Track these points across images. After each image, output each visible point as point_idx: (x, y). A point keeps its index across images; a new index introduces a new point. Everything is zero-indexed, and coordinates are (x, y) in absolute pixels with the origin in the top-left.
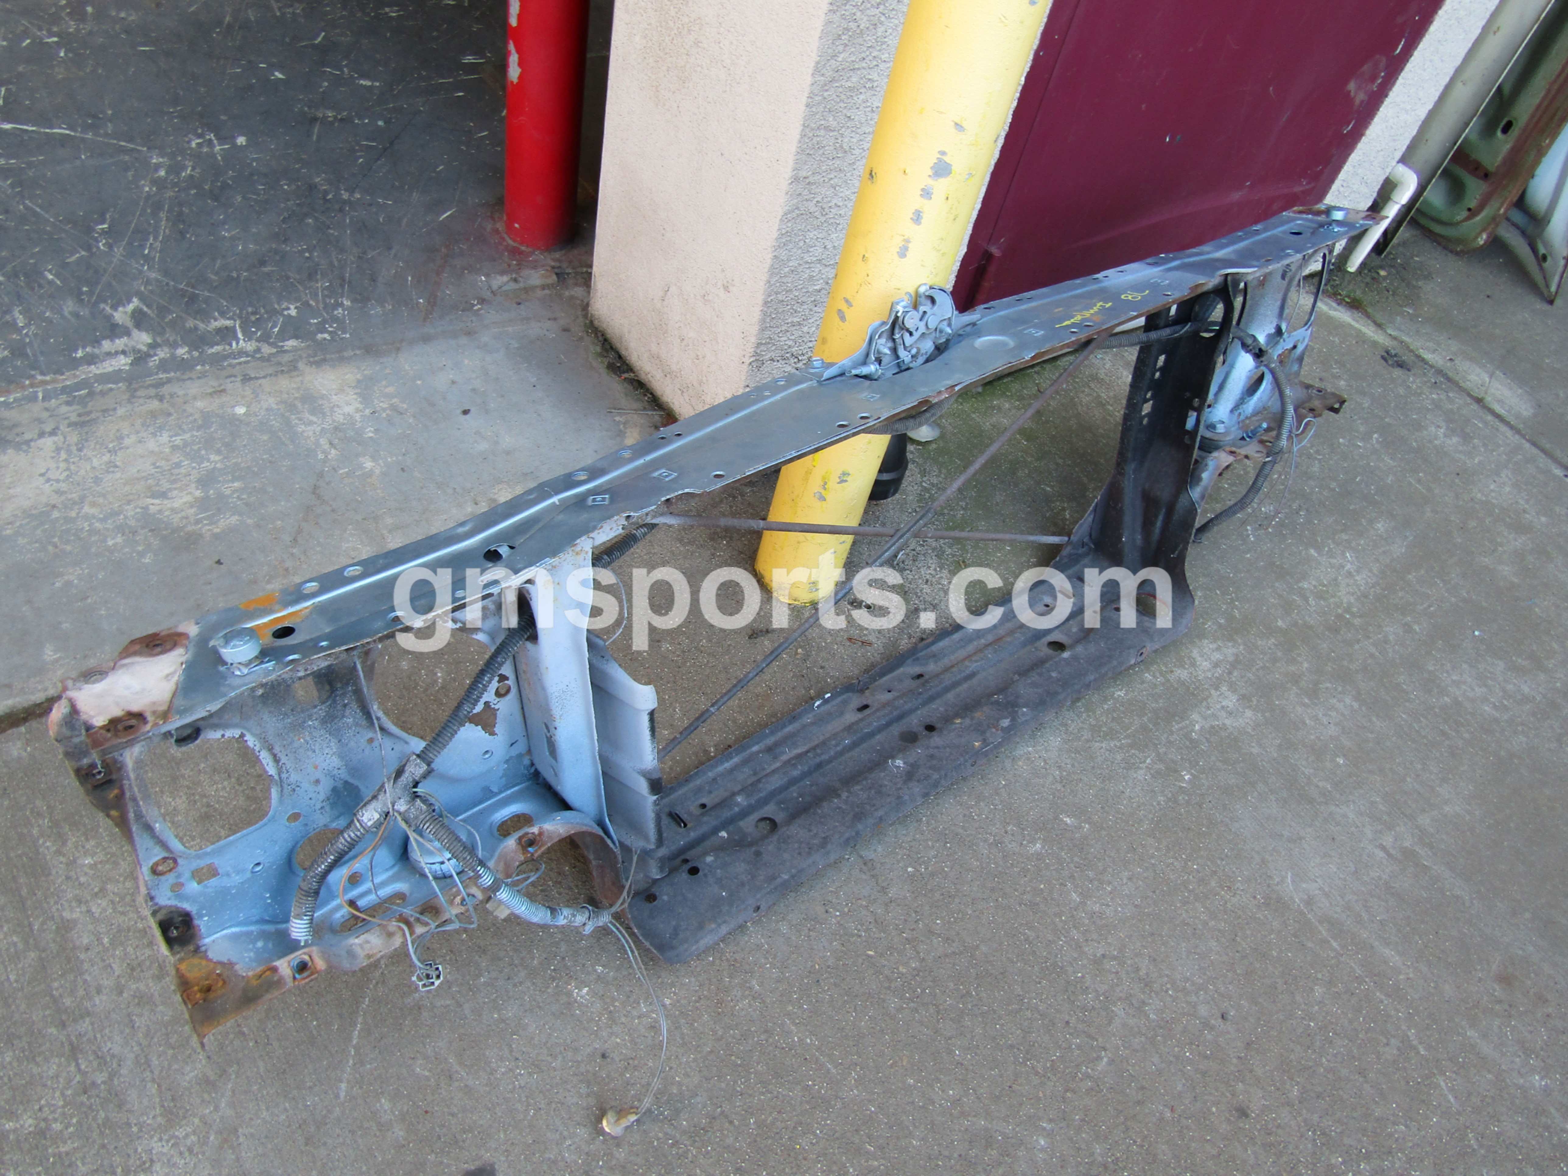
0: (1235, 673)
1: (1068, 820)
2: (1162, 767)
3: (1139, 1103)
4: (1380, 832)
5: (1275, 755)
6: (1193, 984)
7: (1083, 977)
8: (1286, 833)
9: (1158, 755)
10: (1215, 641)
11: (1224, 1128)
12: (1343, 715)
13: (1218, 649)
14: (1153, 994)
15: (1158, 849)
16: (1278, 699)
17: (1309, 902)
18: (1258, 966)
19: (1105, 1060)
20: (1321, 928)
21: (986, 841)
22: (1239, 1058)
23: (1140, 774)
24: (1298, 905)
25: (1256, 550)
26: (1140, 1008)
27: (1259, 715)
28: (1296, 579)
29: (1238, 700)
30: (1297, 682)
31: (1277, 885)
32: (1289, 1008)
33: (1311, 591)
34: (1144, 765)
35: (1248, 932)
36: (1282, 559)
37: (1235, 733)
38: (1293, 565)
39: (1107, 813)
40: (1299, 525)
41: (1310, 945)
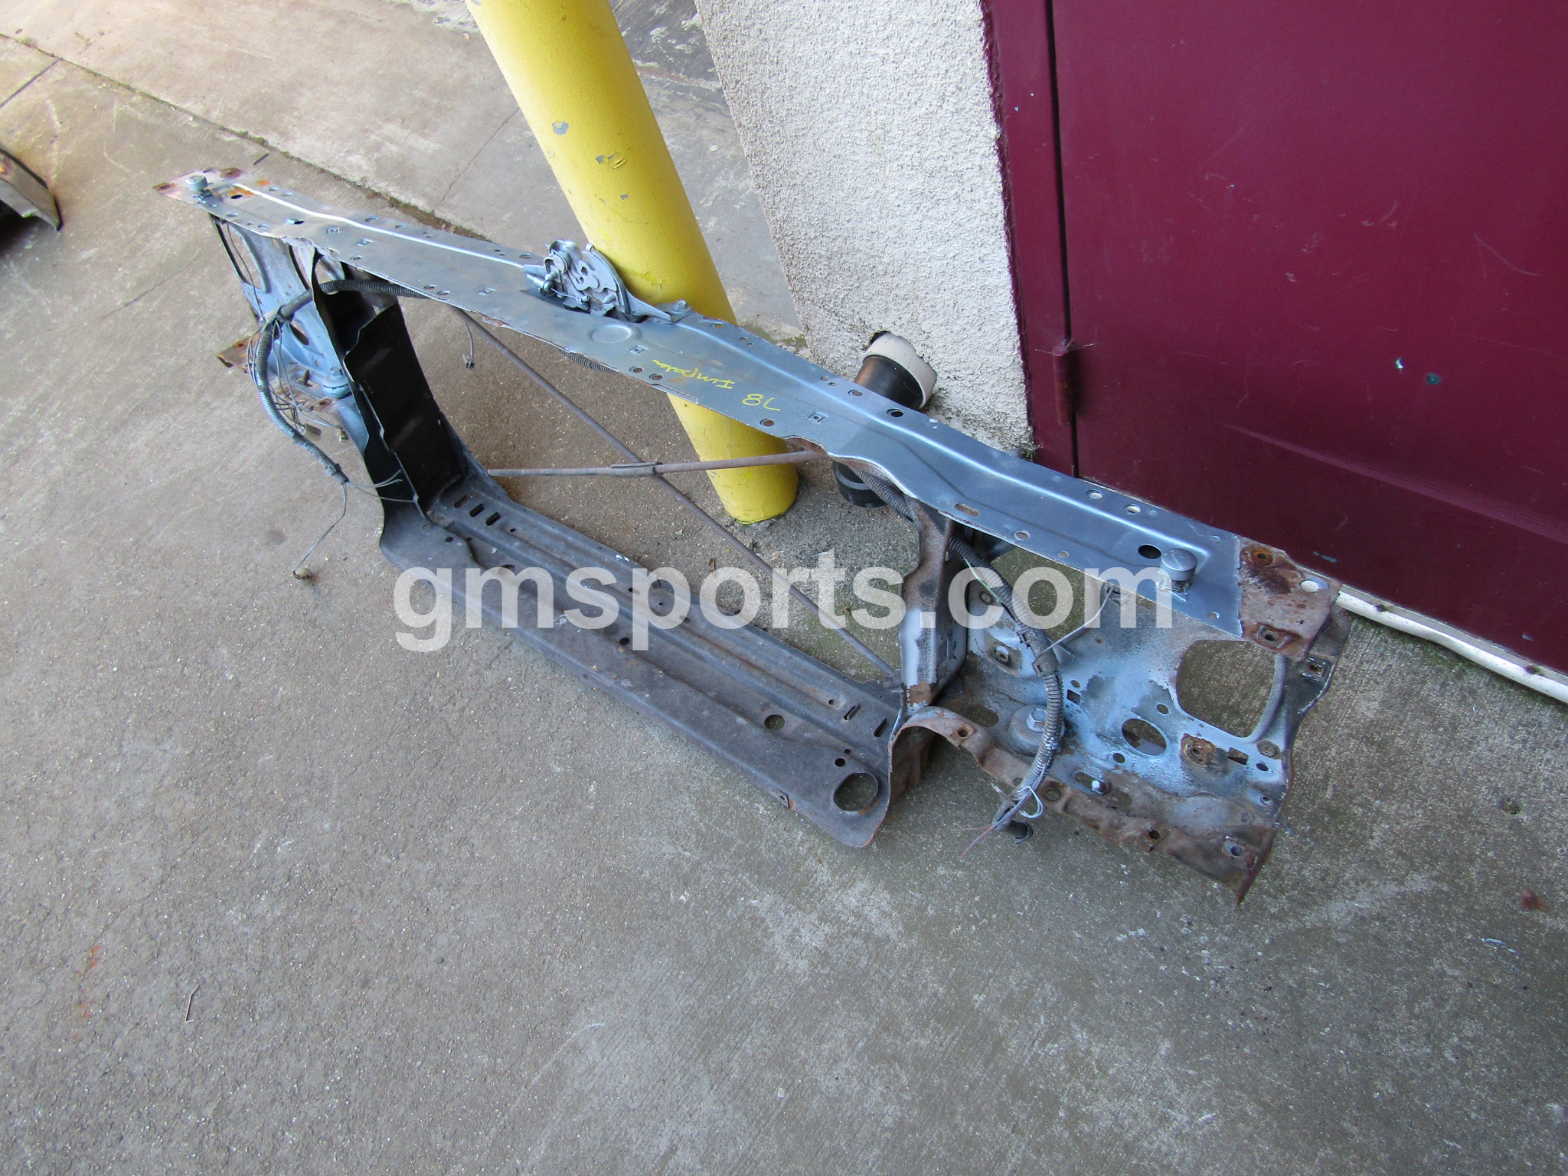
0: (856, 941)
1: (592, 789)
2: (686, 868)
3: (361, 893)
4: (693, 1148)
5: (754, 1003)
6: (464, 928)
7: (450, 830)
8: (651, 1019)
9: (699, 863)
10: (895, 908)
11: (352, 968)
12: (860, 1101)
13: (884, 914)
14: (448, 892)
15: (588, 878)
16: (844, 1003)
17: (575, 1048)
18: (495, 992)
19: (389, 861)
20: (550, 1063)
21: (551, 725)
22: (408, 977)
23: (668, 849)
24: (570, 1036)
25: (1099, 946)
26: (434, 883)
27: (806, 978)
28: (1083, 1018)
29: (816, 948)
30: (886, 1029)
31: (586, 1010)
32: (461, 1027)
33: (1074, 1046)
34: (680, 850)
35: (526, 980)
36: (1109, 991)
37: (765, 950)
38: (1110, 1011)
39: (612, 823)
40: (1214, 1017)
41: (529, 1050)
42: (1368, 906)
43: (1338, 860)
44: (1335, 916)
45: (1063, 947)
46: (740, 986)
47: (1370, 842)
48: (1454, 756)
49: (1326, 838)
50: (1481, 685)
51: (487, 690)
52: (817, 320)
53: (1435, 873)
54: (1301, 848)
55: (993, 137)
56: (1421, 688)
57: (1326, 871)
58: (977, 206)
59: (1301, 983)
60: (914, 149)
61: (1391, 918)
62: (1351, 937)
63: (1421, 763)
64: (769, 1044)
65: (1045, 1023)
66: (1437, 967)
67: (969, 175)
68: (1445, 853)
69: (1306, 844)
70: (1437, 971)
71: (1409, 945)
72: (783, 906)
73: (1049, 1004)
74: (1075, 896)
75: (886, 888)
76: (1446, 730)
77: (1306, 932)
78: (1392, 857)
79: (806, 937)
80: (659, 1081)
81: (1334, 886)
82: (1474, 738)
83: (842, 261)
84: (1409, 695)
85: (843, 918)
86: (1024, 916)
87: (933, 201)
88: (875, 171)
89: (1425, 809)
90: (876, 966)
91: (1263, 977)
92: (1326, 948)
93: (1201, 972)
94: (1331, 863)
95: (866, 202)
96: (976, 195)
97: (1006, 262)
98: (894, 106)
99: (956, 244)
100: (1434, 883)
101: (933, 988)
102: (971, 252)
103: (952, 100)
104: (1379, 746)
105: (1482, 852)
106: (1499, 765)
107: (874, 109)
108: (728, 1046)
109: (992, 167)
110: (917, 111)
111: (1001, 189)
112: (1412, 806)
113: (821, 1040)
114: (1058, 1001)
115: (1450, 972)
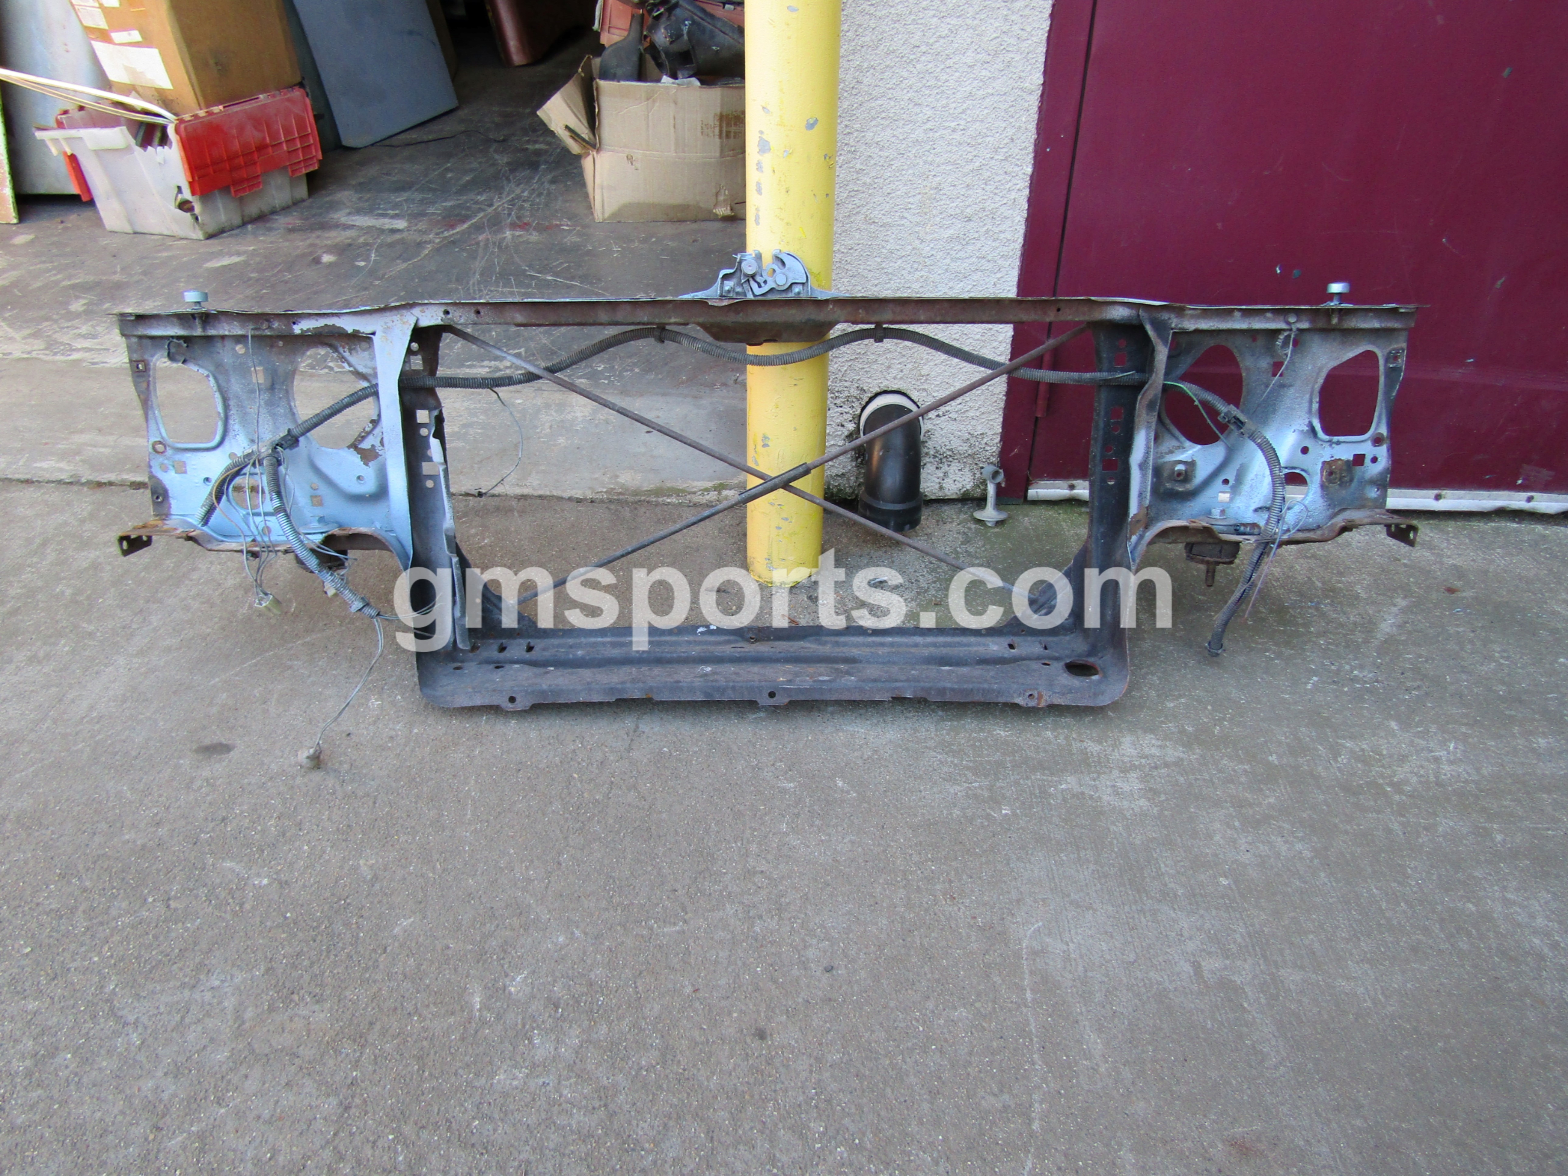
0: (1163, 771)
1: (840, 783)
2: (985, 793)
4: (1209, 953)
5: (1138, 842)
6: (826, 933)
9: (992, 786)
10: (1165, 739)
11: (730, 1032)
12: (1277, 854)
14: (776, 918)
17: (1037, 953)
18: (914, 960)
19: (678, 928)
20: (1027, 976)
21: (749, 762)
23: (955, 789)
24: (1021, 948)
25: (1304, 696)
26: (752, 918)
27: (1155, 809)
28: (1339, 735)
29: (1141, 789)
30: (1242, 807)
31: (1014, 923)
32: (910, 1004)
33: (1352, 751)
34: (966, 785)
35: (934, 934)
36: (1336, 714)
37: (1106, 809)
38: (1347, 723)
39: (886, 796)
40: (1398, 699)
41: (997, 980)
42: (1395, 620)
43: (1358, 608)
44: (1388, 630)
45: (1287, 706)
46: (1116, 838)
47: (1361, 595)
49: (1341, 601)
51: (648, 765)
53: (1402, 596)
54: (1337, 610)
55: (1029, 174)
57: (1359, 614)
59: (1412, 664)
60: (959, 200)
61: (1410, 620)
62: (1406, 635)
64: (1179, 859)
65: (1324, 748)
66: (1452, 630)
67: (1002, 210)
69: (1336, 607)
70: (1454, 632)
71: (1430, 627)
72: (1087, 778)
73: (1314, 738)
74: (1261, 679)
75: (1145, 733)
77: (1385, 642)
78: (1377, 597)
79: (1125, 786)
80: (1131, 930)
81: (1371, 619)
85: (1137, 763)
86: (1247, 702)
87: (964, 243)
88: (917, 229)
89: (1365, 574)
90: (1191, 777)
91: (1394, 670)
92: (1402, 645)
93: (1365, 682)
94: (1356, 610)
96: (1002, 228)
98: (951, 167)
99: (976, 276)
100: (1407, 600)
101: (1240, 769)
102: (988, 280)
103: (1004, 150)
105: (1408, 580)
106: (1370, 547)
107: (933, 173)
108: (1153, 878)
109: (1022, 199)
110: (972, 166)
111: (1026, 215)
112: (1358, 575)
113: (1210, 836)
114: (1317, 734)
115: (1459, 630)
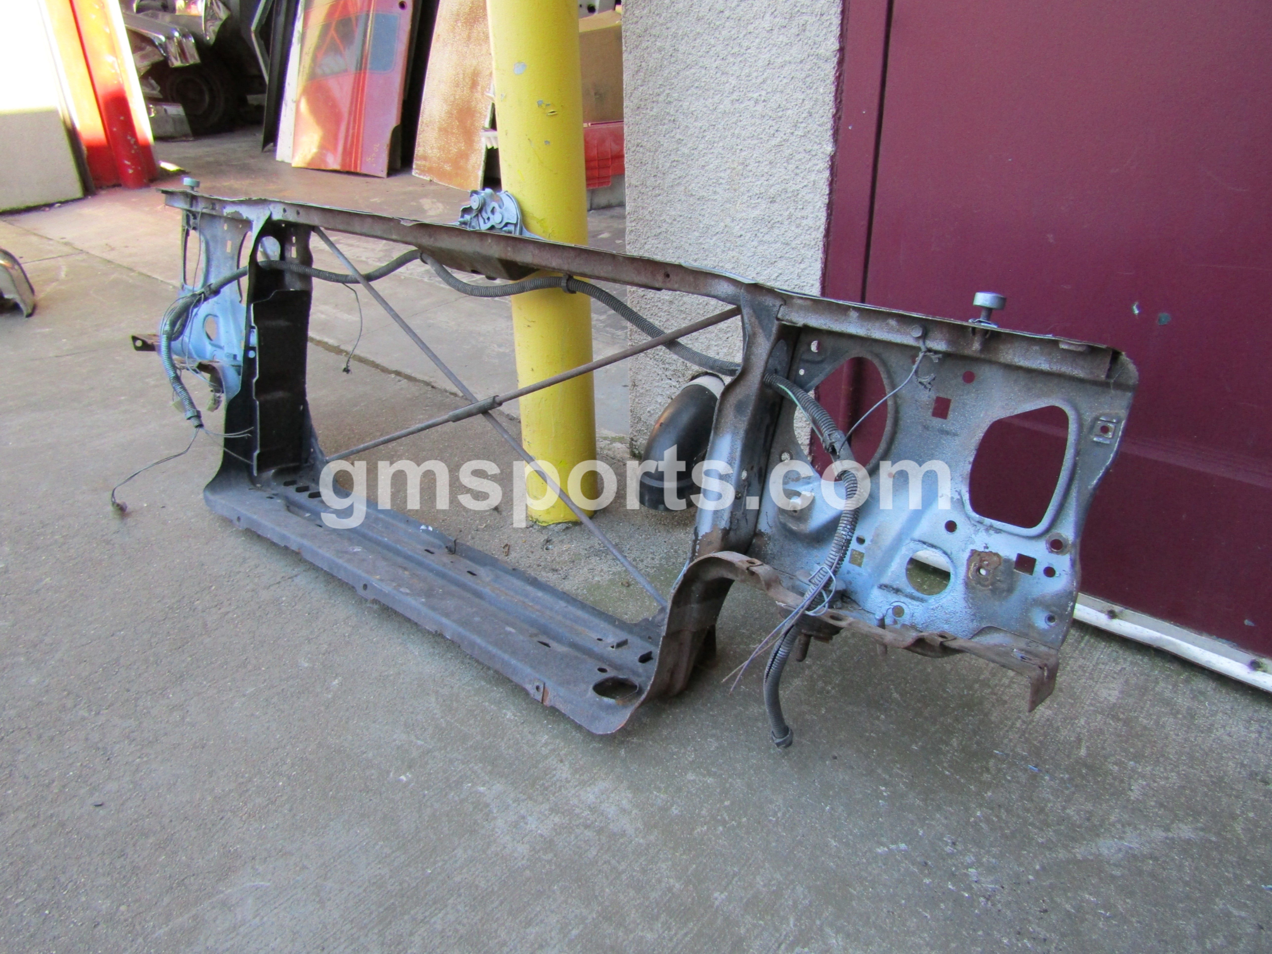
0: (589, 833)
1: (336, 682)
2: (415, 754)
3: (40, 737)
5: (458, 879)
7: (168, 698)
9: (429, 751)
10: (636, 806)
14: (139, 747)
17: (225, 905)
18: (151, 841)
20: (186, 916)
23: (400, 736)
24: (223, 892)
25: (858, 856)
26: (128, 737)
27: (524, 862)
28: (838, 924)
29: (542, 836)
30: (608, 919)
31: (253, 868)
32: (92, 868)
35: (194, 834)
36: (868, 899)
37: (483, 832)
38: (869, 918)
39: (347, 710)
40: (987, 934)
41: (166, 900)
42: (1138, 846)
43: (1101, 805)
44: (1105, 851)
45: (818, 853)
46: (445, 862)
47: (1130, 793)
48: (1196, 736)
49: (1086, 785)
50: (1209, 689)
51: (258, 603)
52: (645, 373)
53: (1199, 825)
54: (1062, 792)
55: (828, 153)
56: (1155, 686)
57: (1090, 812)
58: (804, 222)
59: (1079, 908)
60: (764, 178)
61: (1164, 858)
62: (1126, 872)
63: (1167, 738)
64: (465, 921)
65: (795, 925)
66: (1221, 906)
67: (803, 192)
68: (1206, 809)
69: (1067, 788)
70: (1221, 910)
71: (1187, 884)
72: (512, 795)
73: (800, 907)
74: (832, 809)
75: (629, 788)
76: (1184, 717)
77: (1076, 862)
78: (1154, 807)
79: (532, 824)
80: (318, 947)
81: (1101, 826)
82: (1212, 725)
83: (681, 303)
84: (1145, 690)
85: (577, 811)
86: (777, 821)
87: (769, 225)
88: (728, 206)
89: (1178, 773)
90: (606, 857)
91: (1037, 900)
92: (1101, 879)
93: (969, 889)
94: (1094, 806)
95: (715, 238)
96: (804, 213)
97: (819, 274)
98: (755, 142)
99: (781, 264)
100: (1201, 833)
101: (667, 883)
102: (792, 270)
103: (803, 125)
104: (1125, 722)
105: (1243, 812)
106: (1240, 747)
107: (740, 147)
108: (414, 919)
109: (823, 181)
110: (774, 142)
111: (827, 201)
112: (1165, 769)
113: (529, 923)
114: (811, 904)
115: (1235, 912)
